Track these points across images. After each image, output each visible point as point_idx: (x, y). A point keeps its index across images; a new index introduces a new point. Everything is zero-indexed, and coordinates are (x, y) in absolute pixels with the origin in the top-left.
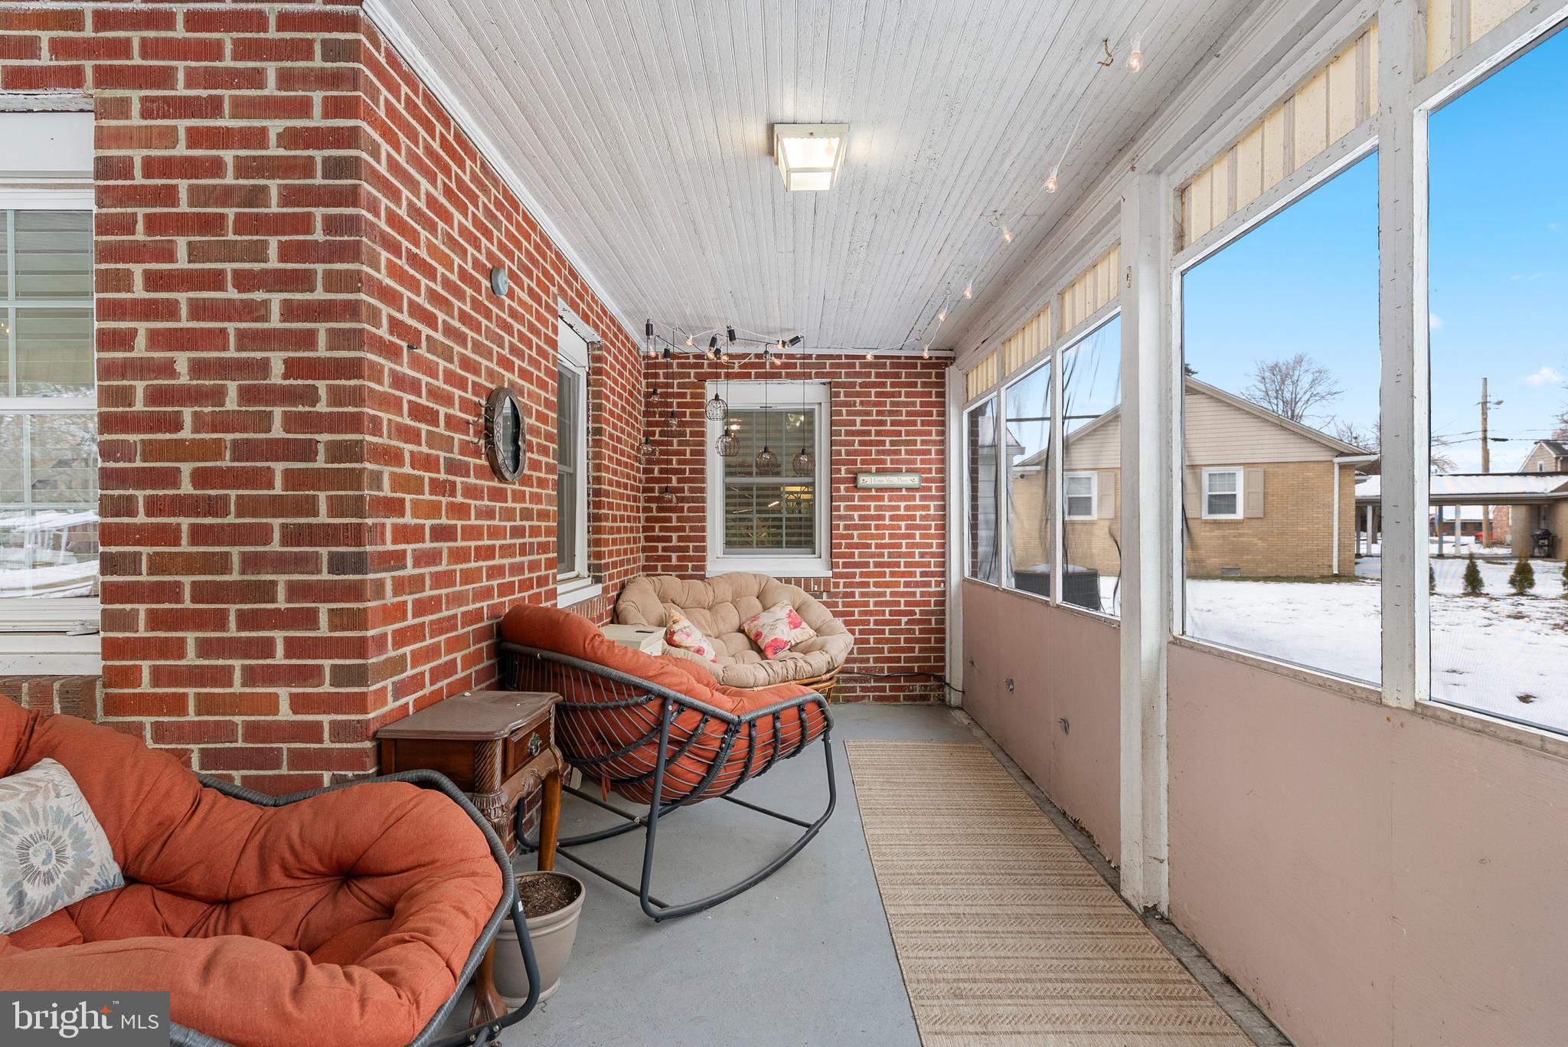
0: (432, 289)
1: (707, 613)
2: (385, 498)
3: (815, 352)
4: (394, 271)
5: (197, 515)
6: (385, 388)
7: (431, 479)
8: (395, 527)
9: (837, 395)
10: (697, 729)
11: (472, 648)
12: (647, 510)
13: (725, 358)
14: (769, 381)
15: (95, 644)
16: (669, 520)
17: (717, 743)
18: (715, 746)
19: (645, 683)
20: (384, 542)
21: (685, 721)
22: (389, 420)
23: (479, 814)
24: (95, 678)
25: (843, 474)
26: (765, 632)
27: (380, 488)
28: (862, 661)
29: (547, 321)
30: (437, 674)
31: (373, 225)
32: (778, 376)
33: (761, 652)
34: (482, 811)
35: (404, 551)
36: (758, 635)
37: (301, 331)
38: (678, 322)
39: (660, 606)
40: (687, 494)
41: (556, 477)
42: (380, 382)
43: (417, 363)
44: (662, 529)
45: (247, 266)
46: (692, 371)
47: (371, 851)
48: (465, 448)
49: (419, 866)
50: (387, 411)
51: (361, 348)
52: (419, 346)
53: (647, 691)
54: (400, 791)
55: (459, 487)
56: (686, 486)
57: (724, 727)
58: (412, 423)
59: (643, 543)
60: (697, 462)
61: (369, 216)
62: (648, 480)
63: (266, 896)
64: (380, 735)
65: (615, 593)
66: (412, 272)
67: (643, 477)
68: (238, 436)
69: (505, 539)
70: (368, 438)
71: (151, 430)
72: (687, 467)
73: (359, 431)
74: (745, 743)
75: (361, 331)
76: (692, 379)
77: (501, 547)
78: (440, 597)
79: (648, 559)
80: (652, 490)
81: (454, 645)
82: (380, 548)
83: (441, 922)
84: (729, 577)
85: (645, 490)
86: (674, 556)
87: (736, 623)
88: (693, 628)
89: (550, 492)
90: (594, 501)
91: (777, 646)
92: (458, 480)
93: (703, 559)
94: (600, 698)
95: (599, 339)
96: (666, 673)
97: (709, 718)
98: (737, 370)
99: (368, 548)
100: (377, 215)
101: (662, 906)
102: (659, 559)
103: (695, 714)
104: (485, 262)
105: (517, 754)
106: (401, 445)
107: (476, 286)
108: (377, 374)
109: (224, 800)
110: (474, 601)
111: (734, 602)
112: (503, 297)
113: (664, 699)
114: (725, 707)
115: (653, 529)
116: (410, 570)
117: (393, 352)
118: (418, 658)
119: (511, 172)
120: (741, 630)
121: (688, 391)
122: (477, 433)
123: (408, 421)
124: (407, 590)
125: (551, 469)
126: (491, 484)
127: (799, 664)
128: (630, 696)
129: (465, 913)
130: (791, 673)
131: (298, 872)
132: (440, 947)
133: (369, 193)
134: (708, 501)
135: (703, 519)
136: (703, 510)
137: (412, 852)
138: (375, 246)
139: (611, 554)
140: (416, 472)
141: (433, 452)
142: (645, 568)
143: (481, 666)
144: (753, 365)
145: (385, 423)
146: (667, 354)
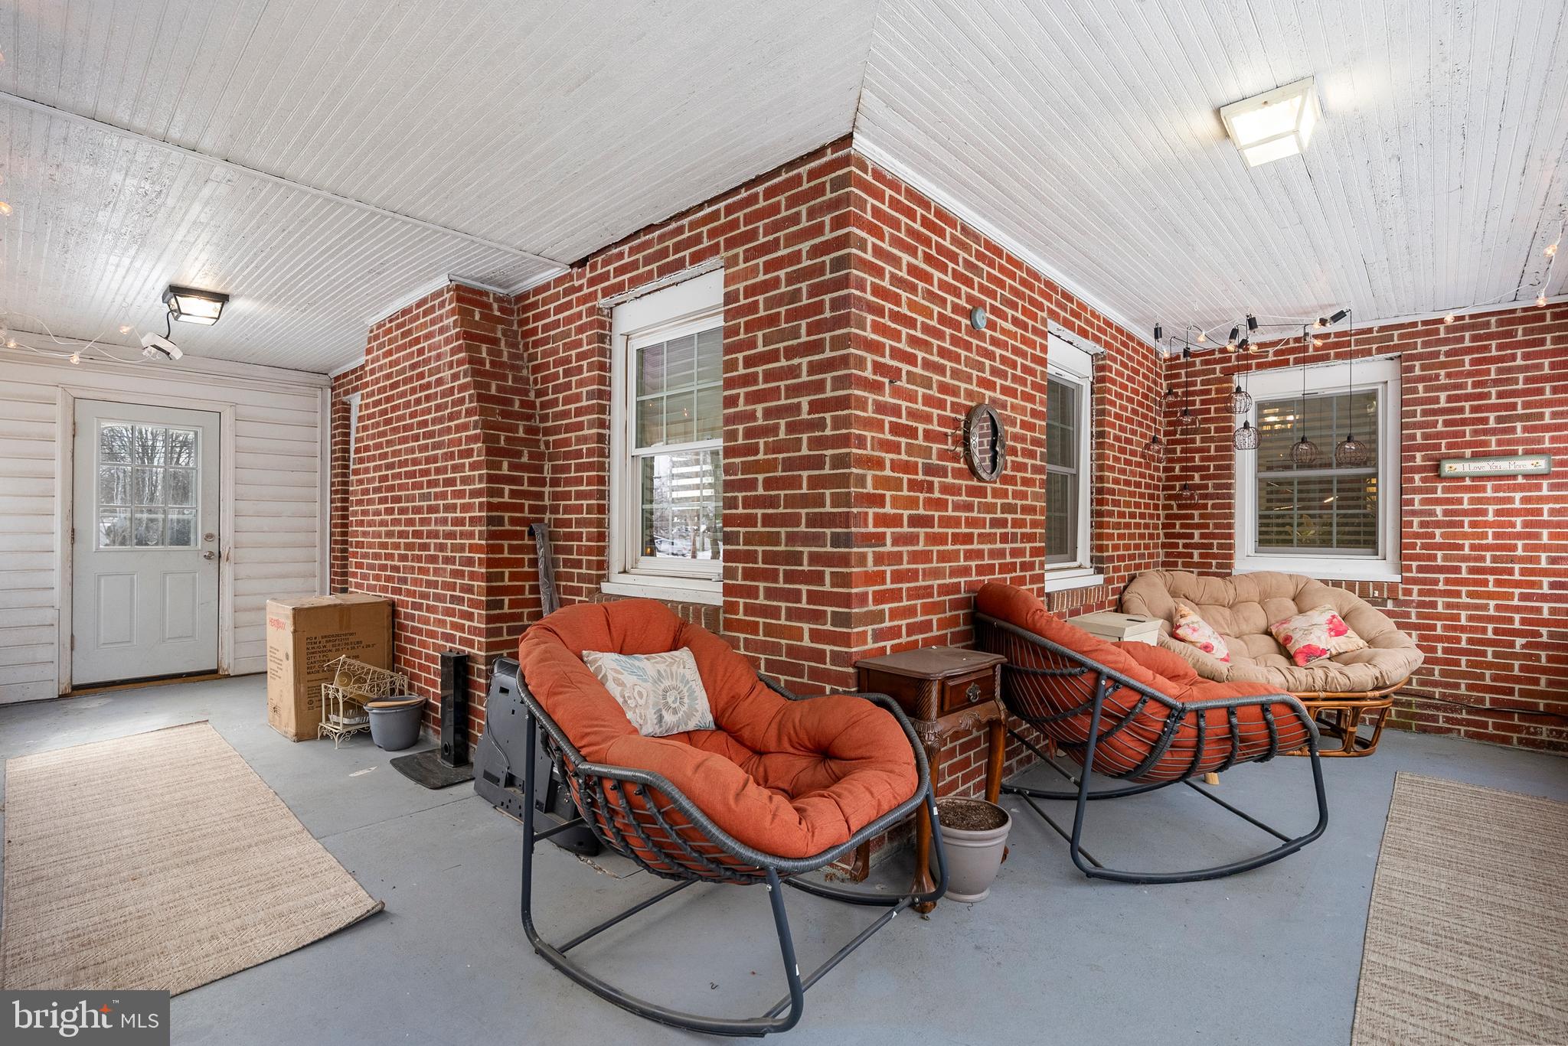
0: (912, 336)
1: (1227, 612)
2: (868, 494)
3: (1376, 324)
4: (877, 328)
5: (765, 508)
6: (870, 413)
7: (909, 480)
8: (876, 515)
9: (1411, 369)
10: (1135, 707)
11: (948, 614)
12: (1166, 507)
13: (1253, 349)
14: (1308, 366)
15: (719, 587)
16: (1191, 517)
17: (1160, 726)
18: (1157, 728)
19: (1079, 656)
20: (866, 526)
21: (1121, 698)
22: (873, 437)
23: (914, 734)
24: (719, 607)
25: (1419, 461)
26: (1296, 636)
27: (864, 486)
28: (1447, 685)
29: (1035, 342)
30: (912, 629)
31: (860, 299)
32: (1325, 358)
33: (1290, 658)
34: (919, 733)
35: (885, 533)
36: (1288, 639)
37: (817, 380)
38: (1192, 321)
39: (1171, 600)
40: (1211, 490)
41: (1045, 477)
42: (865, 410)
43: (897, 392)
44: (1183, 526)
45: (790, 343)
46: (1218, 367)
47: (836, 741)
48: (943, 455)
49: (862, 758)
50: (870, 431)
51: (850, 388)
52: (899, 378)
53: (1081, 664)
54: (864, 705)
55: (936, 485)
56: (1210, 483)
57: (1167, 712)
58: (893, 438)
59: (1162, 539)
60: (1223, 458)
61: (857, 293)
62: (1168, 479)
63: (780, 755)
64: (859, 665)
65: (1122, 585)
66: (893, 326)
67: (1163, 475)
68: (785, 455)
69: (985, 528)
70: (854, 451)
71: (745, 455)
72: (1212, 464)
73: (848, 446)
74: (1193, 732)
75: (850, 375)
76: (1218, 374)
77: (980, 535)
78: (917, 570)
79: (1167, 555)
80: (1173, 488)
81: (928, 609)
82: (863, 530)
83: (850, 792)
84: (1256, 576)
85: (1165, 488)
86: (1196, 553)
87: (1262, 623)
88: (1202, 623)
89: (1037, 489)
90: (1097, 499)
91: (1311, 653)
92: (936, 480)
93: (1230, 557)
94: (1039, 665)
95: (1102, 350)
96: (1101, 650)
97: (1147, 699)
98: (1271, 358)
99: (853, 530)
100: (864, 290)
101: (1096, 865)
102: (1180, 555)
103: (1131, 693)
104: (965, 305)
105: (954, 699)
106: (883, 455)
107: (957, 326)
108: (862, 404)
109: (766, 690)
110: (951, 576)
111: (1262, 603)
112: (984, 330)
113: (1098, 674)
114: (1169, 691)
115: (1174, 526)
116: (889, 548)
117: (877, 387)
118: (895, 614)
119: (990, 226)
120: (1268, 633)
121: (1213, 387)
122: (955, 443)
123: (889, 437)
124: (886, 562)
125: (1037, 470)
126: (970, 483)
127: (1331, 675)
128: (1065, 666)
129: (872, 794)
130: (1319, 683)
131: (797, 745)
132: (844, 808)
133: (857, 276)
134: (1237, 497)
135: (1231, 516)
136: (1229, 506)
137: (860, 747)
138: (861, 313)
139: (1116, 548)
140: (896, 475)
141: (912, 459)
142: (1164, 564)
143: (957, 629)
144: (1292, 351)
145: (869, 439)
146: (1186, 353)
